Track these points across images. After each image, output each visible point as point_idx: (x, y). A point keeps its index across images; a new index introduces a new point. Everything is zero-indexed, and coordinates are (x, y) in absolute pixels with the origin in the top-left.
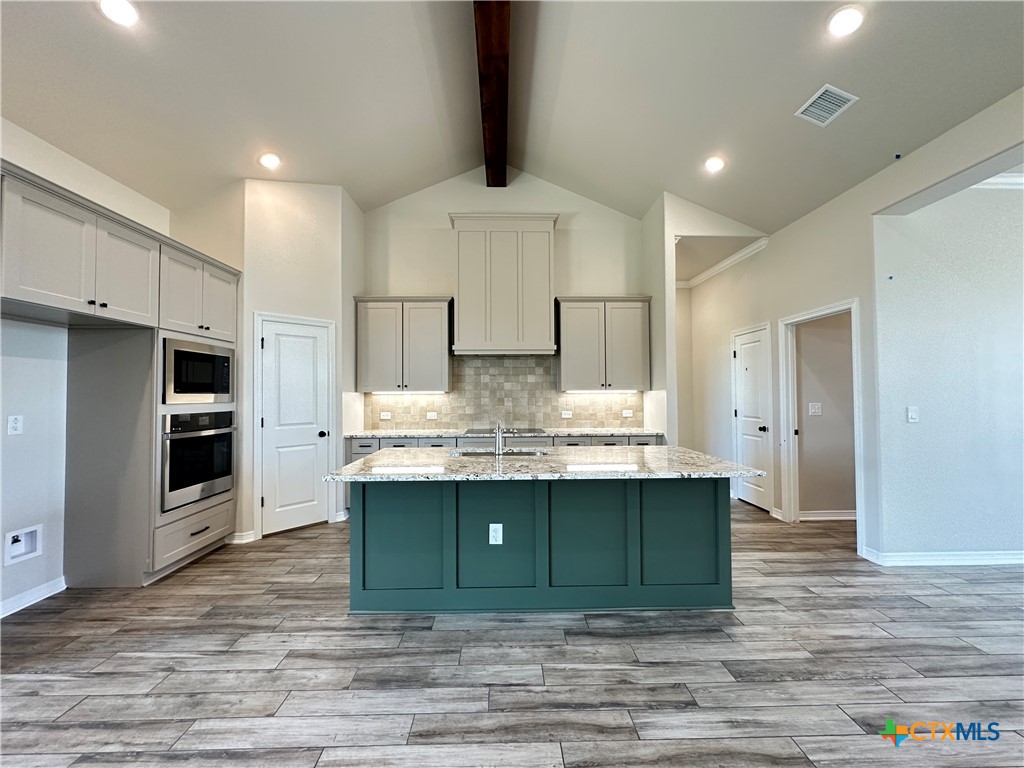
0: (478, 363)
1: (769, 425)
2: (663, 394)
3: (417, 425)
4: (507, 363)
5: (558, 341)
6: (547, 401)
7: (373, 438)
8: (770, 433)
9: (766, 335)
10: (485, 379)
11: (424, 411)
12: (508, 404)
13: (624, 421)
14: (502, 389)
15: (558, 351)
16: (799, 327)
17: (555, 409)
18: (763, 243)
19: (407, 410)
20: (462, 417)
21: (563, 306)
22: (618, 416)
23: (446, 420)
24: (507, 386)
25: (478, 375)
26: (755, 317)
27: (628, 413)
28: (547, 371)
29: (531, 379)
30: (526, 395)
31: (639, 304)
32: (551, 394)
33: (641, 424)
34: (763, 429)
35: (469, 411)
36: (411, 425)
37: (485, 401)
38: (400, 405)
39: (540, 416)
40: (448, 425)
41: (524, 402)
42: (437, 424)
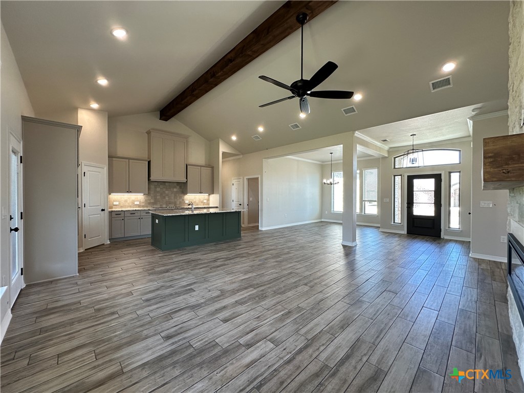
0: (156, 184)
1: (242, 204)
2: (218, 195)
3: (131, 207)
4: (167, 184)
5: (187, 178)
6: (181, 197)
7: (122, 211)
8: (242, 206)
9: (241, 180)
10: (158, 189)
11: (133, 202)
12: (167, 198)
13: (204, 204)
14: (165, 193)
15: (187, 181)
16: (249, 179)
17: (183, 200)
18: (241, 156)
19: (126, 201)
20: (149, 203)
21: (188, 166)
22: (202, 202)
23: (143, 204)
24: (167, 192)
25: (156, 188)
26: (239, 175)
27: (205, 201)
28: (181, 187)
29: (175, 190)
30: (173, 195)
31: (210, 169)
32: (182, 195)
33: (209, 205)
34: (240, 205)
35: (152, 201)
36: (128, 206)
37: (158, 197)
38: (123, 199)
39: (178, 203)
40: (143, 206)
41: (173, 198)
42: (139, 206)
